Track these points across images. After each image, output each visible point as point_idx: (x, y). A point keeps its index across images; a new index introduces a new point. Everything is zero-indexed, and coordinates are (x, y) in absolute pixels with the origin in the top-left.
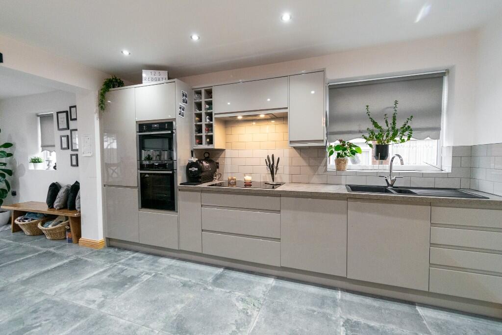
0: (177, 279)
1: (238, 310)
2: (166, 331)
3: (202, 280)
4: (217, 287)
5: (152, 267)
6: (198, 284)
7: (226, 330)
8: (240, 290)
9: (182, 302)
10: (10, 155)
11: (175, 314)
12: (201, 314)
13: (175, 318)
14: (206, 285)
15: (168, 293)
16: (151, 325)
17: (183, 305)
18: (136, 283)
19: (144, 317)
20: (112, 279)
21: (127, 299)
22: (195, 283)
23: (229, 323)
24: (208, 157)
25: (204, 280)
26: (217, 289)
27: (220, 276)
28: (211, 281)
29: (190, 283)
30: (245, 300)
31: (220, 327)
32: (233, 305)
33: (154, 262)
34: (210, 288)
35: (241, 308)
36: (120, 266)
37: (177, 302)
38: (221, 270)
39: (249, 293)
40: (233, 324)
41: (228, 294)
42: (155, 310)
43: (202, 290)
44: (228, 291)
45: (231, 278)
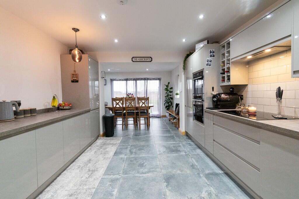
0: (193, 161)
1: (199, 195)
2: (163, 176)
3: (203, 169)
4: (205, 177)
5: (191, 151)
6: (198, 169)
7: (182, 196)
8: (216, 189)
9: (182, 171)
10: (172, 92)
11: (174, 173)
12: (182, 181)
13: (171, 174)
14: (201, 173)
15: (182, 164)
16: (162, 170)
17: (180, 173)
18: (177, 153)
19: (164, 166)
20: (173, 147)
21: (168, 157)
22: (198, 168)
23: (186, 195)
24: (233, 91)
25: (204, 170)
26: (204, 178)
27: (216, 174)
28: (206, 173)
29: (196, 167)
30: (211, 195)
31: (180, 193)
32: (200, 191)
33: (194, 149)
34: (202, 175)
35: (203, 196)
36: (181, 144)
37: (180, 170)
38: (221, 172)
39: (219, 195)
40: (188, 197)
41: (206, 185)
42: (170, 166)
43: (196, 173)
44: (208, 183)
45: (221, 179)
